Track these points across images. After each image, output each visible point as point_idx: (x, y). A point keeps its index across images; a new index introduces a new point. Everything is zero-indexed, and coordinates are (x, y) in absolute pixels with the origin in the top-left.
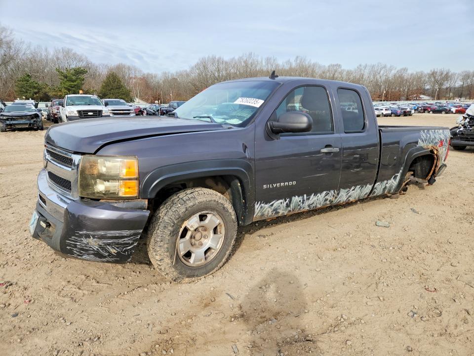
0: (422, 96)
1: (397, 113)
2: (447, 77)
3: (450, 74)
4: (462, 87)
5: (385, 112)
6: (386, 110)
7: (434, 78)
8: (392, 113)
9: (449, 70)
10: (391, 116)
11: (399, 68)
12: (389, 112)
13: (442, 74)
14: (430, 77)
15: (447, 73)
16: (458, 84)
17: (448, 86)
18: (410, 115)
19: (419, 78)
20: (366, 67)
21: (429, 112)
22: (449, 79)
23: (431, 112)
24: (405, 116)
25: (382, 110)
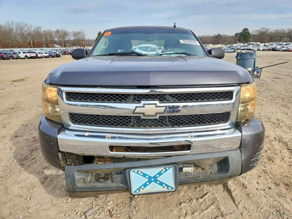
0: (55, 45)
1: (52, 55)
2: (65, 34)
3: (67, 32)
4: (75, 40)
5: (45, 55)
6: (45, 53)
7: (59, 34)
8: (49, 56)
9: (66, 30)
10: (49, 57)
11: (35, 27)
12: (47, 55)
13: (62, 32)
14: (56, 34)
15: (65, 32)
16: (72, 38)
17: (68, 39)
18: (60, 56)
19: (50, 33)
20: (12, 23)
21: (68, 55)
22: (67, 35)
23: (69, 55)
24: (57, 57)
25: (42, 53)
